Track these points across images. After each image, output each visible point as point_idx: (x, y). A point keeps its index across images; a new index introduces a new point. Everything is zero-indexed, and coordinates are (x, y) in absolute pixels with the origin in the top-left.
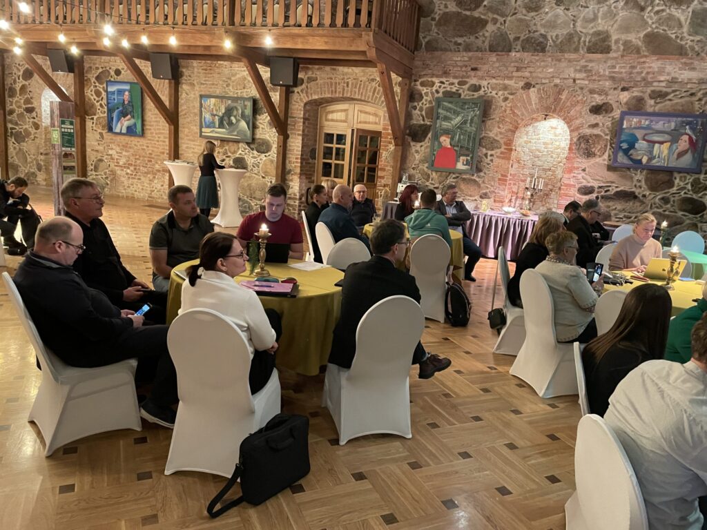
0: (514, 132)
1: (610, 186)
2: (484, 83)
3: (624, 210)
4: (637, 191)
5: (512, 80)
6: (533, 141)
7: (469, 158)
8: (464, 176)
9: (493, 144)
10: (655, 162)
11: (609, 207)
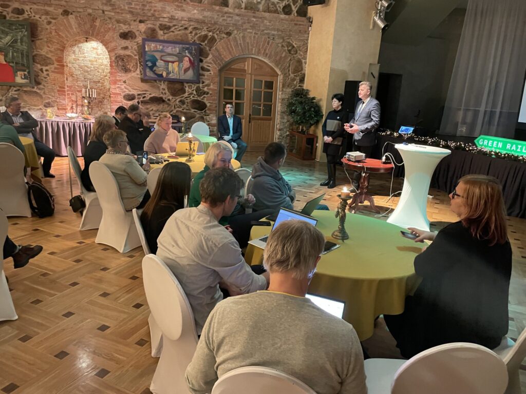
0: (63, 51)
1: (145, 94)
2: (26, 8)
3: (158, 110)
4: (164, 97)
5: (51, 7)
6: (81, 59)
7: (26, 73)
8: (25, 89)
9: (46, 61)
10: (171, 76)
11: (148, 109)
